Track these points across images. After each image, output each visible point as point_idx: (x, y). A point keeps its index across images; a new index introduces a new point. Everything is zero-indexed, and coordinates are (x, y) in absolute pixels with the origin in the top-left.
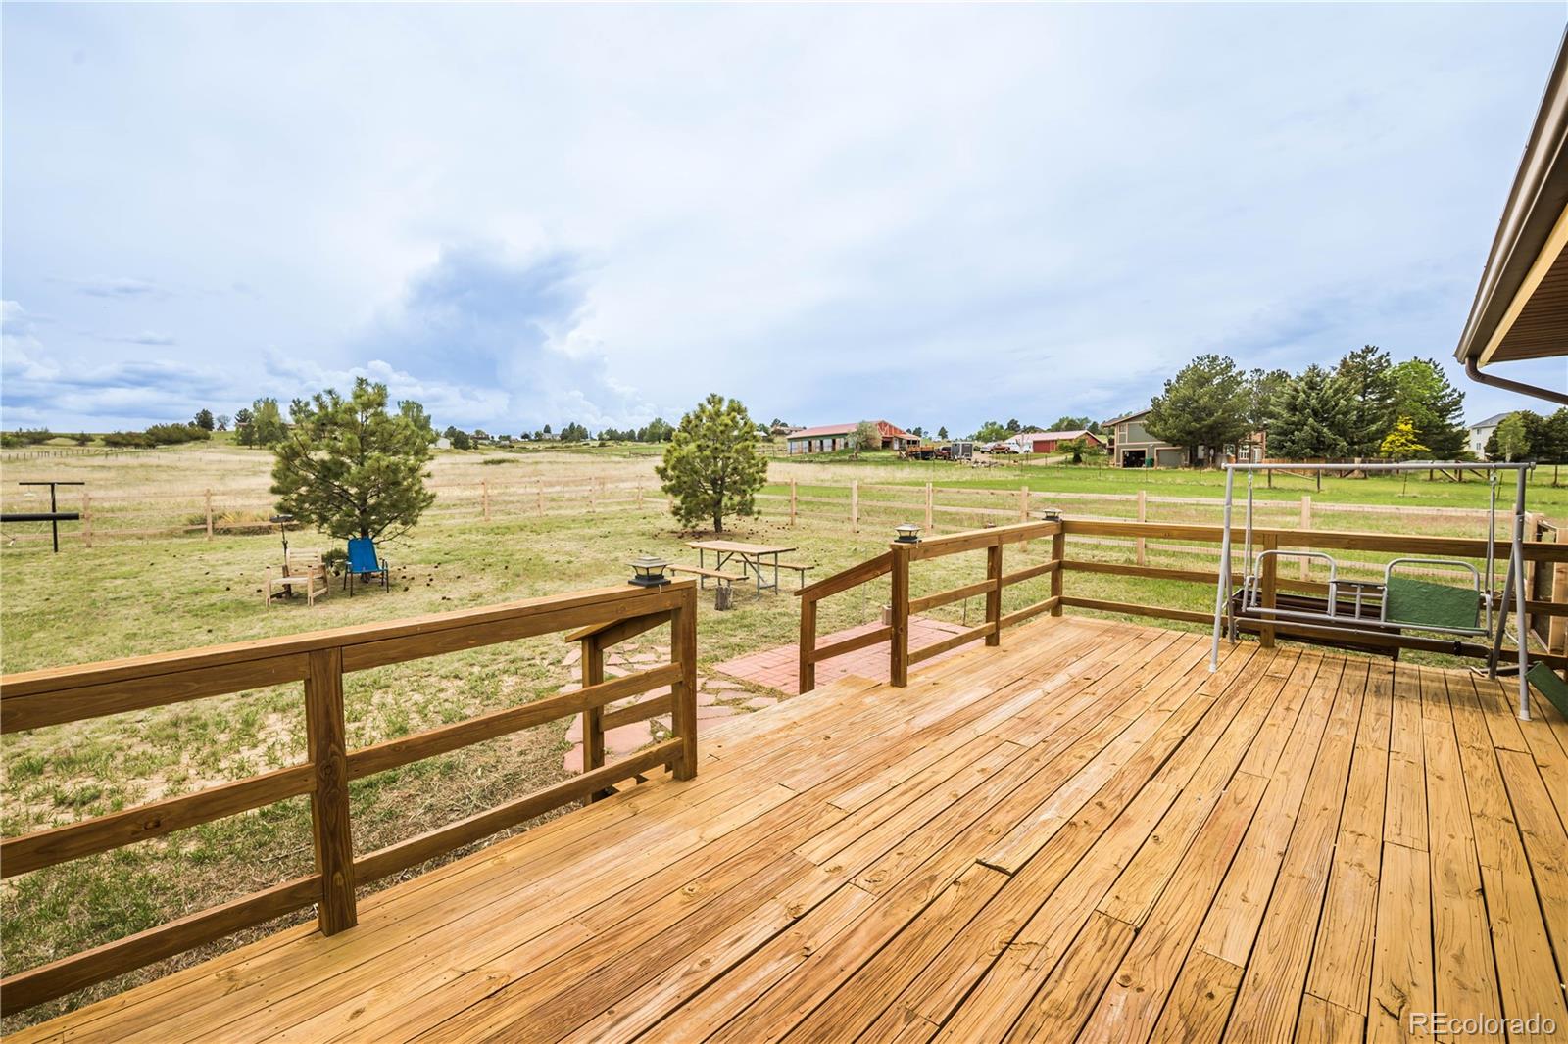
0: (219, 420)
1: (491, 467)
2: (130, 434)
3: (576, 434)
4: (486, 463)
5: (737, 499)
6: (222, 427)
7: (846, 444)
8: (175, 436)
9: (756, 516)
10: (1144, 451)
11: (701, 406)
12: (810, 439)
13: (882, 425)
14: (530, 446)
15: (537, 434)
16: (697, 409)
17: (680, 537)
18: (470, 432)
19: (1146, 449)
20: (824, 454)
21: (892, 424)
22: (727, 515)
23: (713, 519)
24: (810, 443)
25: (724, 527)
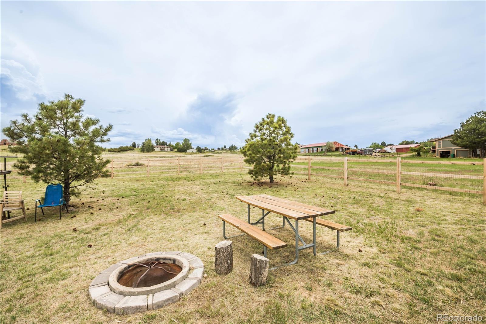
0: (137, 145)
1: (206, 158)
2: (114, 149)
3: (233, 148)
4: (204, 156)
5: (281, 166)
6: (138, 147)
7: (322, 150)
8: (125, 149)
9: (291, 175)
10: (450, 151)
11: (263, 119)
12: (309, 148)
13: (335, 143)
14: (220, 152)
15: (222, 148)
16: (262, 121)
17: (252, 185)
18: (202, 147)
19: (451, 150)
20: (314, 153)
21: (339, 142)
22: (276, 174)
23: (269, 176)
24: (309, 150)
25: (275, 180)
